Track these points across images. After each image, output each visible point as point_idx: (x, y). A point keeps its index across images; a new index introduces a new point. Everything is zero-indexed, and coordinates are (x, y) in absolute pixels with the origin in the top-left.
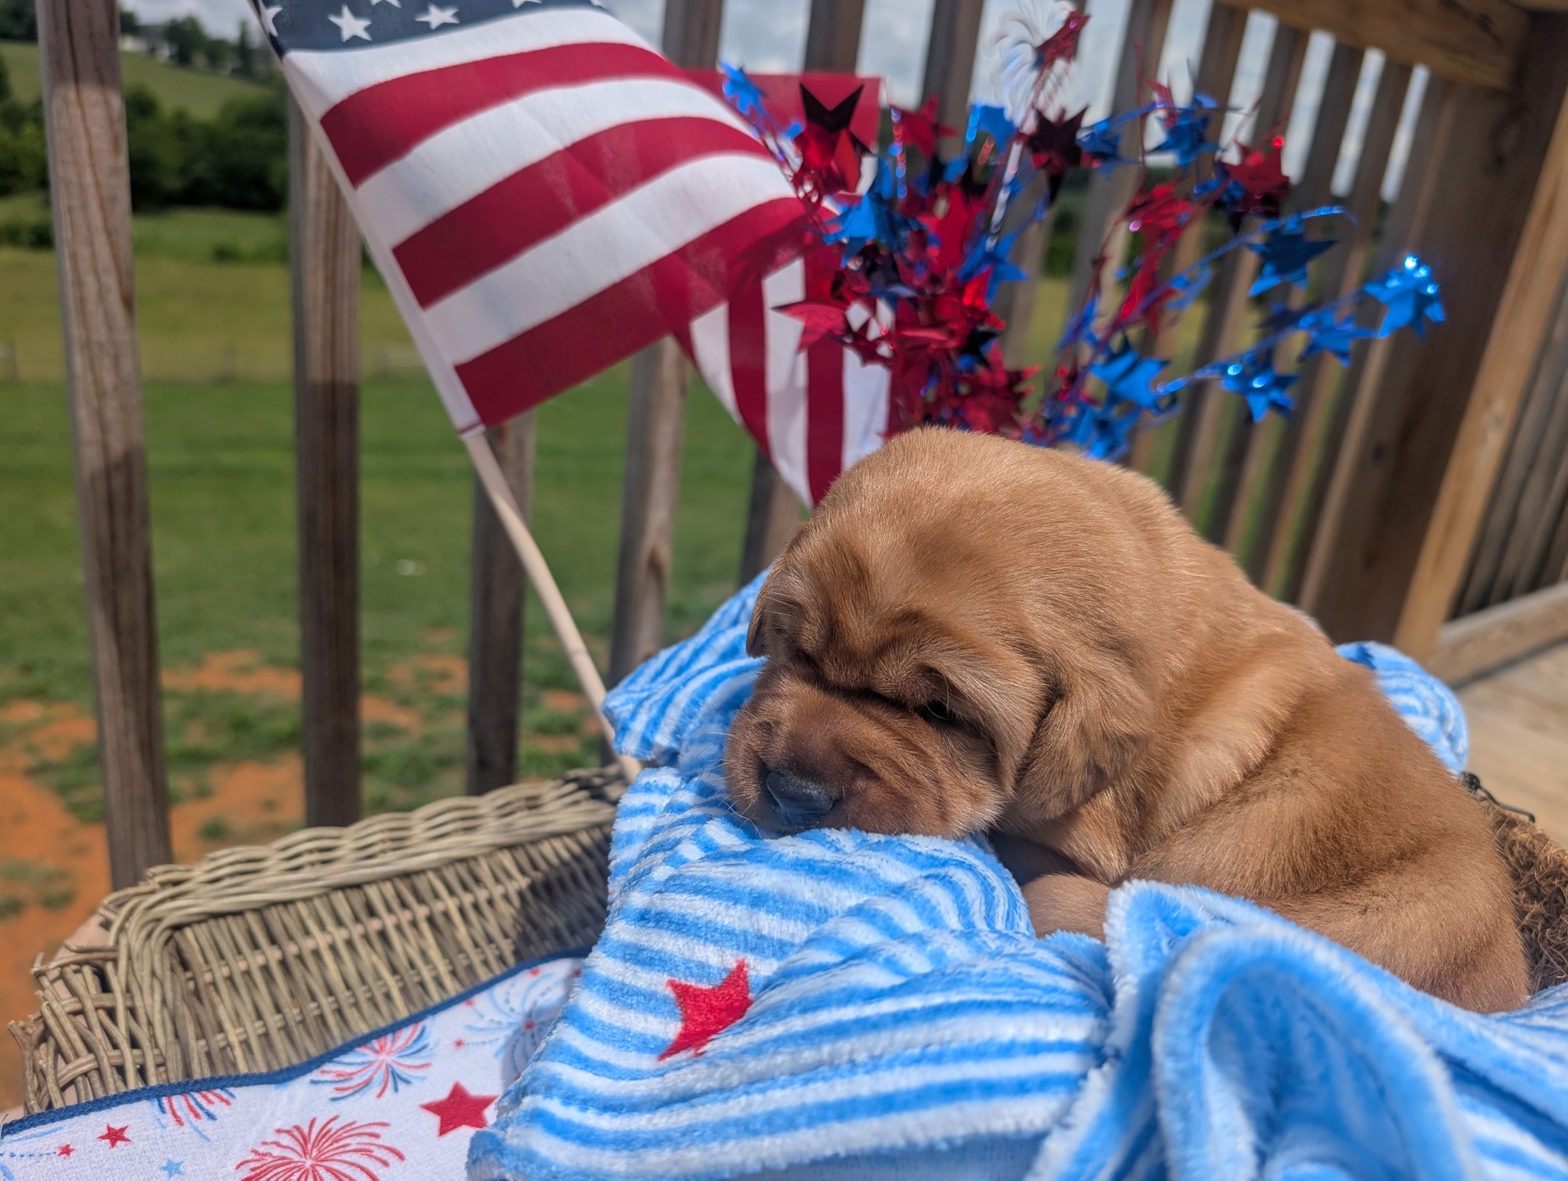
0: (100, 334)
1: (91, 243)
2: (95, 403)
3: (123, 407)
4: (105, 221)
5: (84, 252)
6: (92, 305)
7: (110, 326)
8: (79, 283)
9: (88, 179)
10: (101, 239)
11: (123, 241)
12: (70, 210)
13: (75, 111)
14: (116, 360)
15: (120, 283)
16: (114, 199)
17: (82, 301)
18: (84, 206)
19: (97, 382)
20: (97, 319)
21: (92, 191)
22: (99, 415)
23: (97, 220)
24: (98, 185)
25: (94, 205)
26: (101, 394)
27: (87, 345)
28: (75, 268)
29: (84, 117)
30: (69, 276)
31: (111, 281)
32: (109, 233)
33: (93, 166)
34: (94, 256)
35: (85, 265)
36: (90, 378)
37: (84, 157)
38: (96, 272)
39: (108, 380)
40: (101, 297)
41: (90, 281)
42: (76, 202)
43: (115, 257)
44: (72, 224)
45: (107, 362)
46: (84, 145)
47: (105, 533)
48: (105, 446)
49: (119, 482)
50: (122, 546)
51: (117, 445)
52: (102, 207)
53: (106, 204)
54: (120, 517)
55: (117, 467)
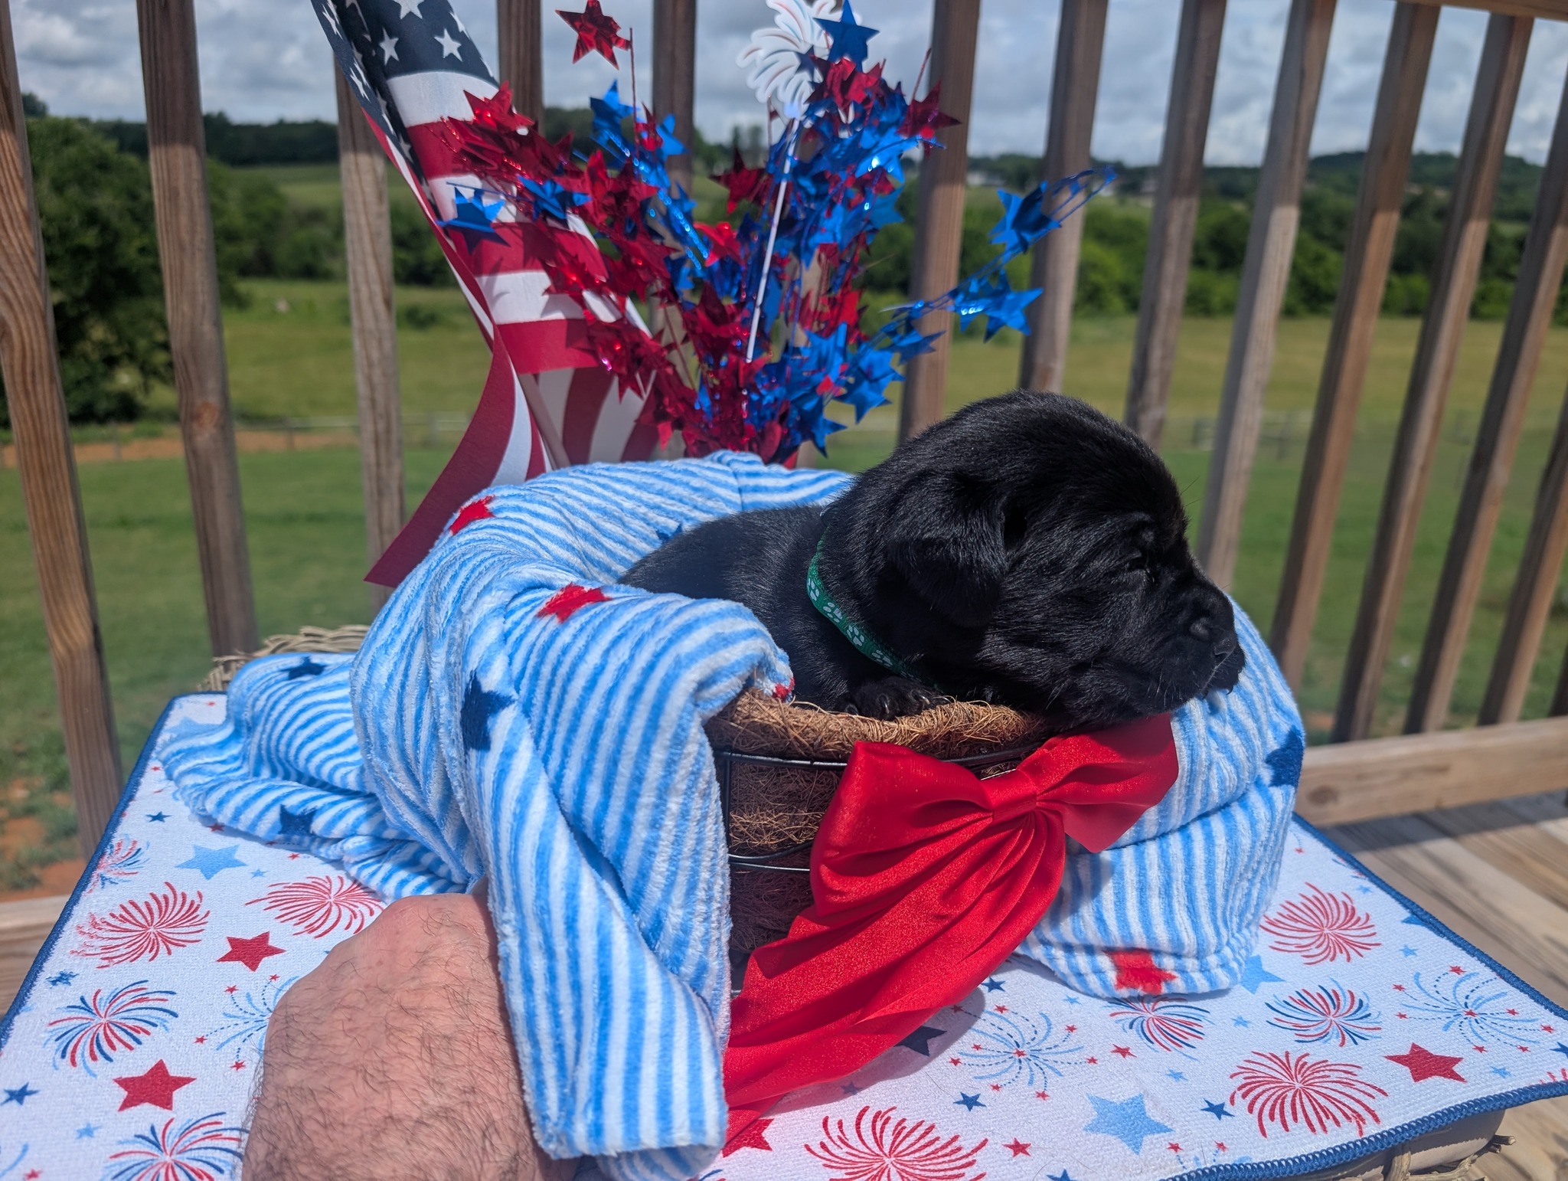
0: (370, 324)
1: (365, 264)
2: (367, 372)
3: (384, 373)
4: (373, 247)
5: (360, 270)
6: (365, 305)
7: (376, 320)
8: (357, 291)
9: (363, 221)
10: (370, 261)
11: (385, 261)
12: (353, 242)
13: (355, 177)
14: (380, 341)
15: (383, 291)
16: (380, 233)
17: (359, 303)
18: (361, 240)
19: (368, 357)
20: (368, 314)
21: (366, 230)
22: (369, 379)
23: (368, 248)
24: (369, 225)
25: (367, 239)
26: (370, 365)
27: (362, 331)
28: (355, 280)
29: (360, 181)
30: (352, 286)
31: (377, 288)
32: (376, 257)
33: (366, 214)
34: (366, 272)
35: (361, 278)
36: (363, 353)
37: (360, 206)
38: (367, 282)
39: (375, 355)
40: (371, 299)
41: (364, 289)
42: (356, 239)
43: (380, 272)
44: (354, 251)
45: (374, 344)
46: (359, 199)
47: (372, 459)
48: (373, 401)
49: (381, 426)
50: (384, 471)
51: (380, 399)
52: (372, 241)
53: (374, 237)
54: (383, 449)
55: (380, 415)
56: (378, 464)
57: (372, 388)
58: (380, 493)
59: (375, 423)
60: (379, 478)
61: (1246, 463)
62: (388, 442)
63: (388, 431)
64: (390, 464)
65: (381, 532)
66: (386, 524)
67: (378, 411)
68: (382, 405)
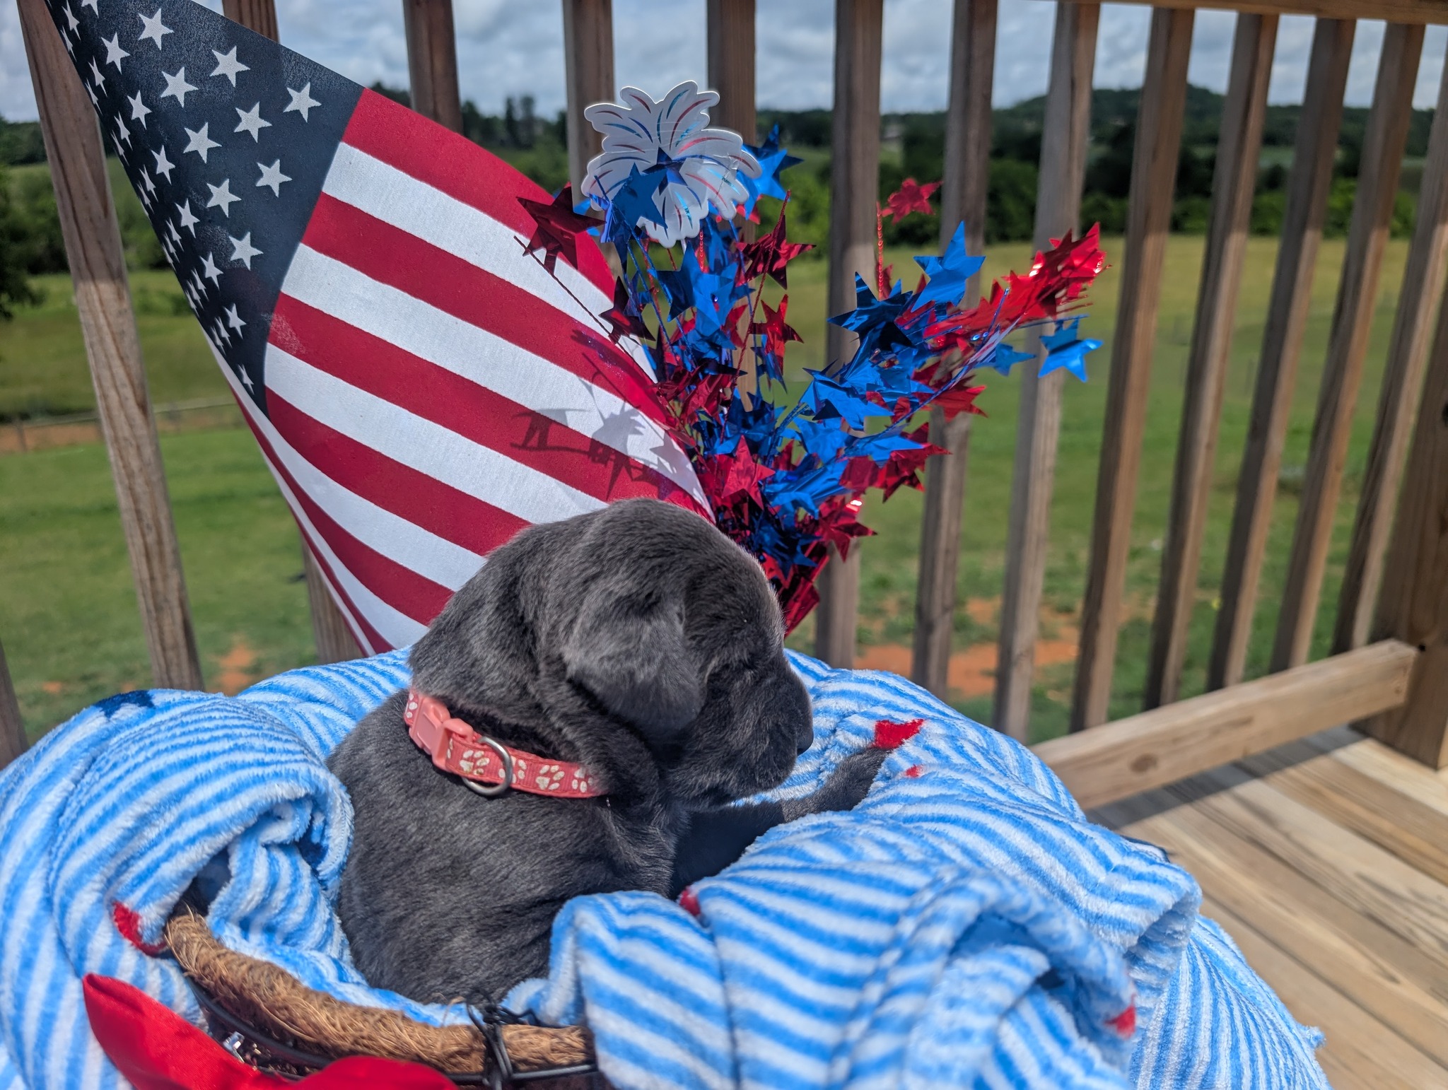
0: (125, 431)
1: (110, 368)
2: (127, 482)
3: (148, 483)
4: (118, 349)
5: (106, 374)
6: (116, 411)
7: (131, 426)
8: (105, 397)
9: (102, 321)
10: (116, 363)
11: (132, 362)
12: (92, 346)
14: (138, 448)
15: (135, 393)
16: (123, 333)
17: (108, 409)
18: (102, 341)
19: (126, 467)
20: (120, 419)
21: (106, 329)
22: (131, 489)
23: (112, 350)
24: (109, 325)
25: (108, 339)
26: (130, 475)
27: (116, 440)
28: (101, 386)
30: (98, 392)
31: (128, 392)
32: (122, 359)
33: (104, 312)
34: (113, 376)
35: (107, 383)
36: (121, 464)
37: (97, 304)
38: (116, 387)
39: (135, 464)
40: (122, 405)
41: (112, 394)
42: (95, 339)
43: (129, 375)
44: (94, 354)
45: (132, 451)
46: (96, 297)
47: (146, 575)
48: (138, 512)
49: (151, 538)
50: (160, 585)
51: (147, 511)
52: (114, 340)
53: (117, 337)
54: (155, 563)
55: (148, 527)
56: (152, 579)
57: (136, 501)
58: (158, 608)
59: (143, 536)
60: (155, 594)
61: (1049, 462)
62: (161, 555)
63: (160, 542)
64: (165, 577)
65: (164, 649)
66: (169, 640)
67: (145, 522)
68: (149, 516)
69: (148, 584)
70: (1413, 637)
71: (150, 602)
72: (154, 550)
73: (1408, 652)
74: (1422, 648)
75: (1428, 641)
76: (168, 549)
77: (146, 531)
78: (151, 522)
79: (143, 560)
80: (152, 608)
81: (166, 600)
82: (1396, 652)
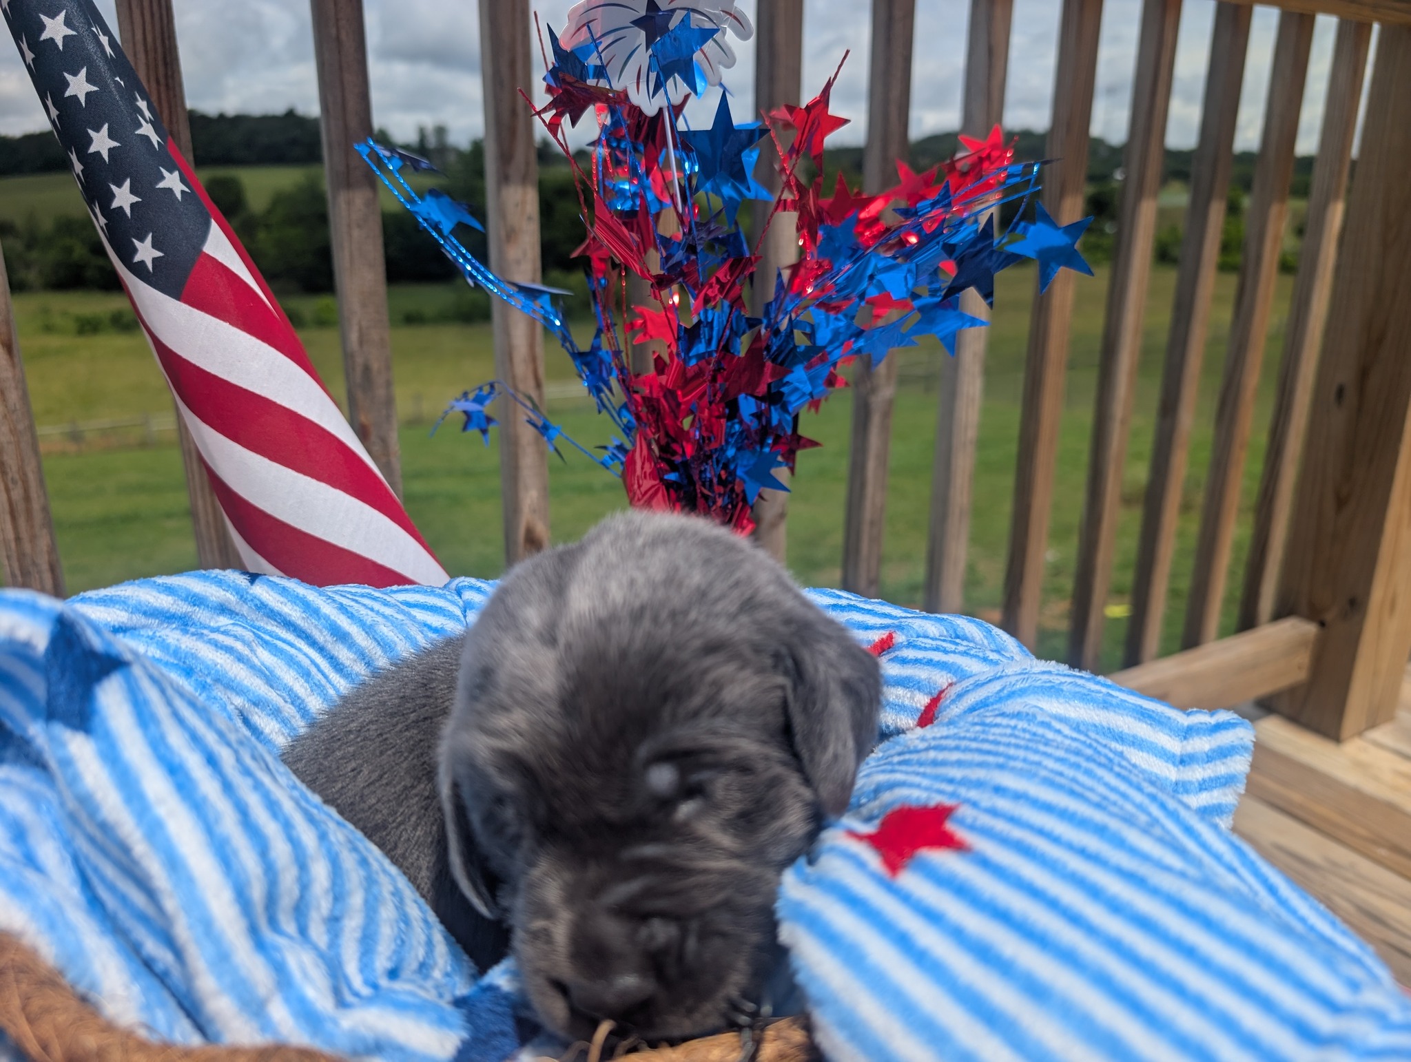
3: (13, 432)
47: (11, 535)
49: (17, 494)
50: (27, 547)
51: (11, 463)
54: (22, 522)
55: (14, 482)
56: (18, 539)
59: (7, 490)
60: (21, 556)
62: (28, 513)
63: (27, 498)
64: (33, 538)
67: (10, 476)
68: (15, 468)
69: (13, 545)
70: (1314, 614)
71: (16, 565)
72: (20, 507)
73: (1309, 629)
74: (1322, 624)
75: (1329, 617)
76: (36, 506)
77: (11, 485)
78: (17, 477)
79: (8, 518)
80: (18, 572)
81: (34, 564)
82: (1297, 629)
